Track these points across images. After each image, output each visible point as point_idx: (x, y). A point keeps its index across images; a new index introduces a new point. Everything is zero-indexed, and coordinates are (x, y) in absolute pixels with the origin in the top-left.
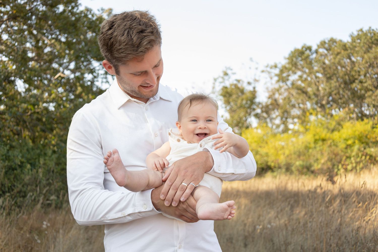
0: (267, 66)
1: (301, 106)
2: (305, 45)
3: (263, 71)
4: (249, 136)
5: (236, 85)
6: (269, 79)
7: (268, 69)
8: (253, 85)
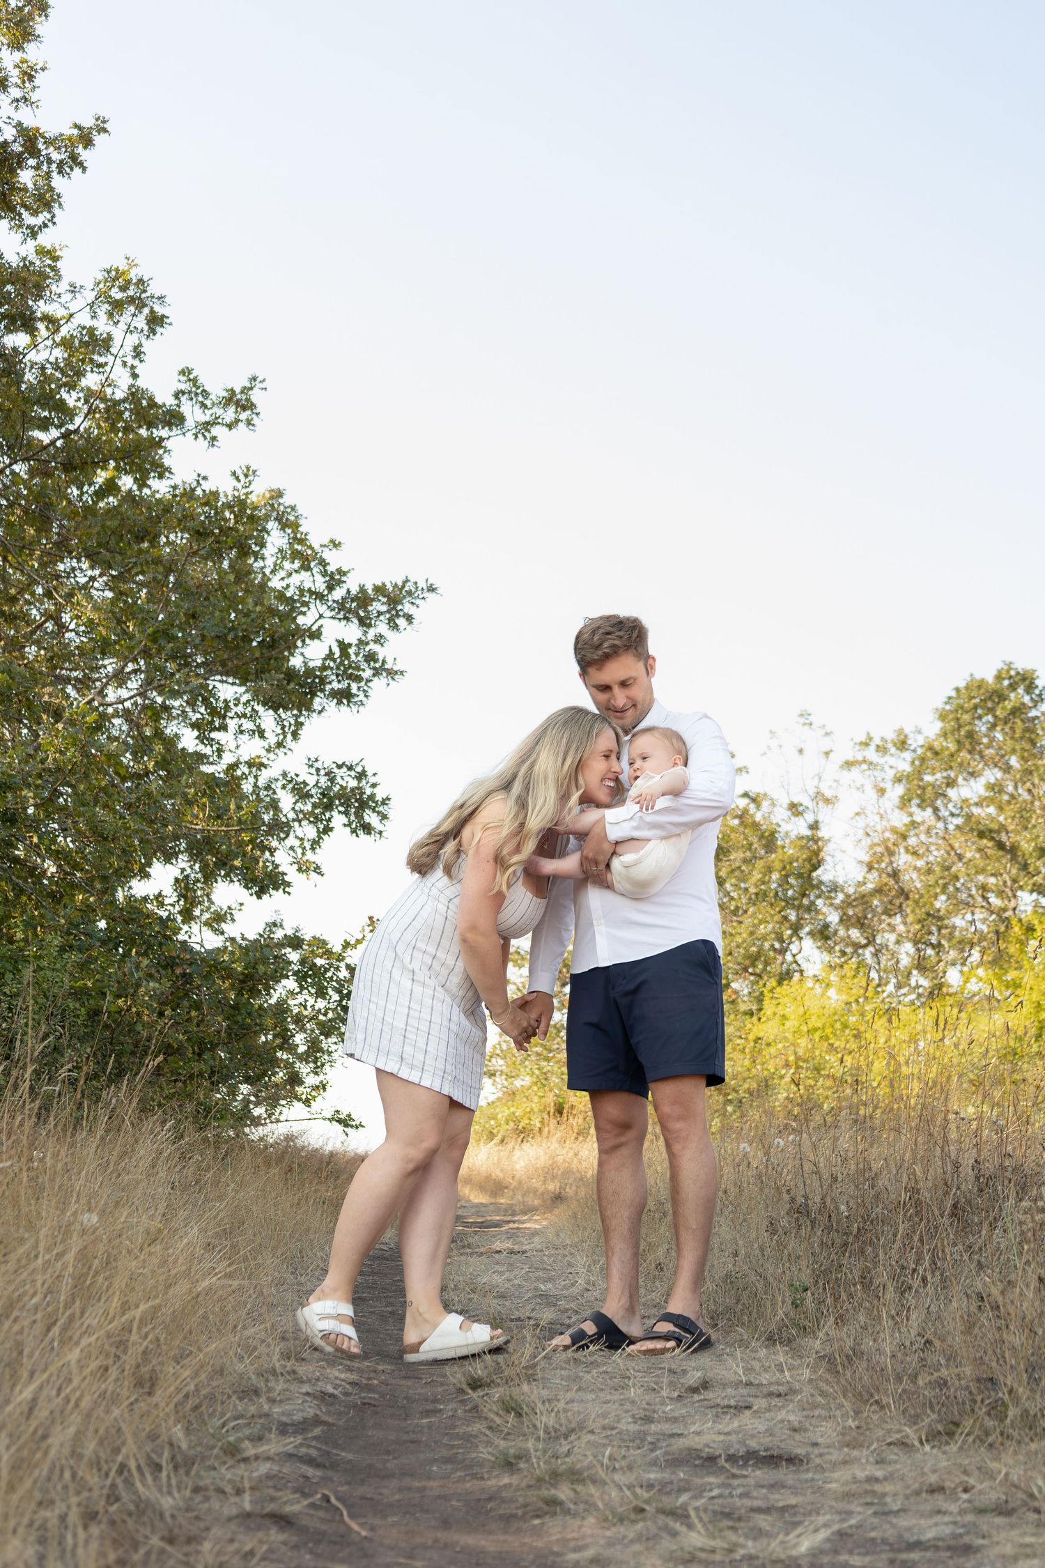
0: (866, 744)
1: (995, 901)
2: (1009, 665)
3: (849, 765)
4: (791, 1010)
5: (743, 815)
6: (871, 794)
7: (871, 754)
8: (810, 818)
